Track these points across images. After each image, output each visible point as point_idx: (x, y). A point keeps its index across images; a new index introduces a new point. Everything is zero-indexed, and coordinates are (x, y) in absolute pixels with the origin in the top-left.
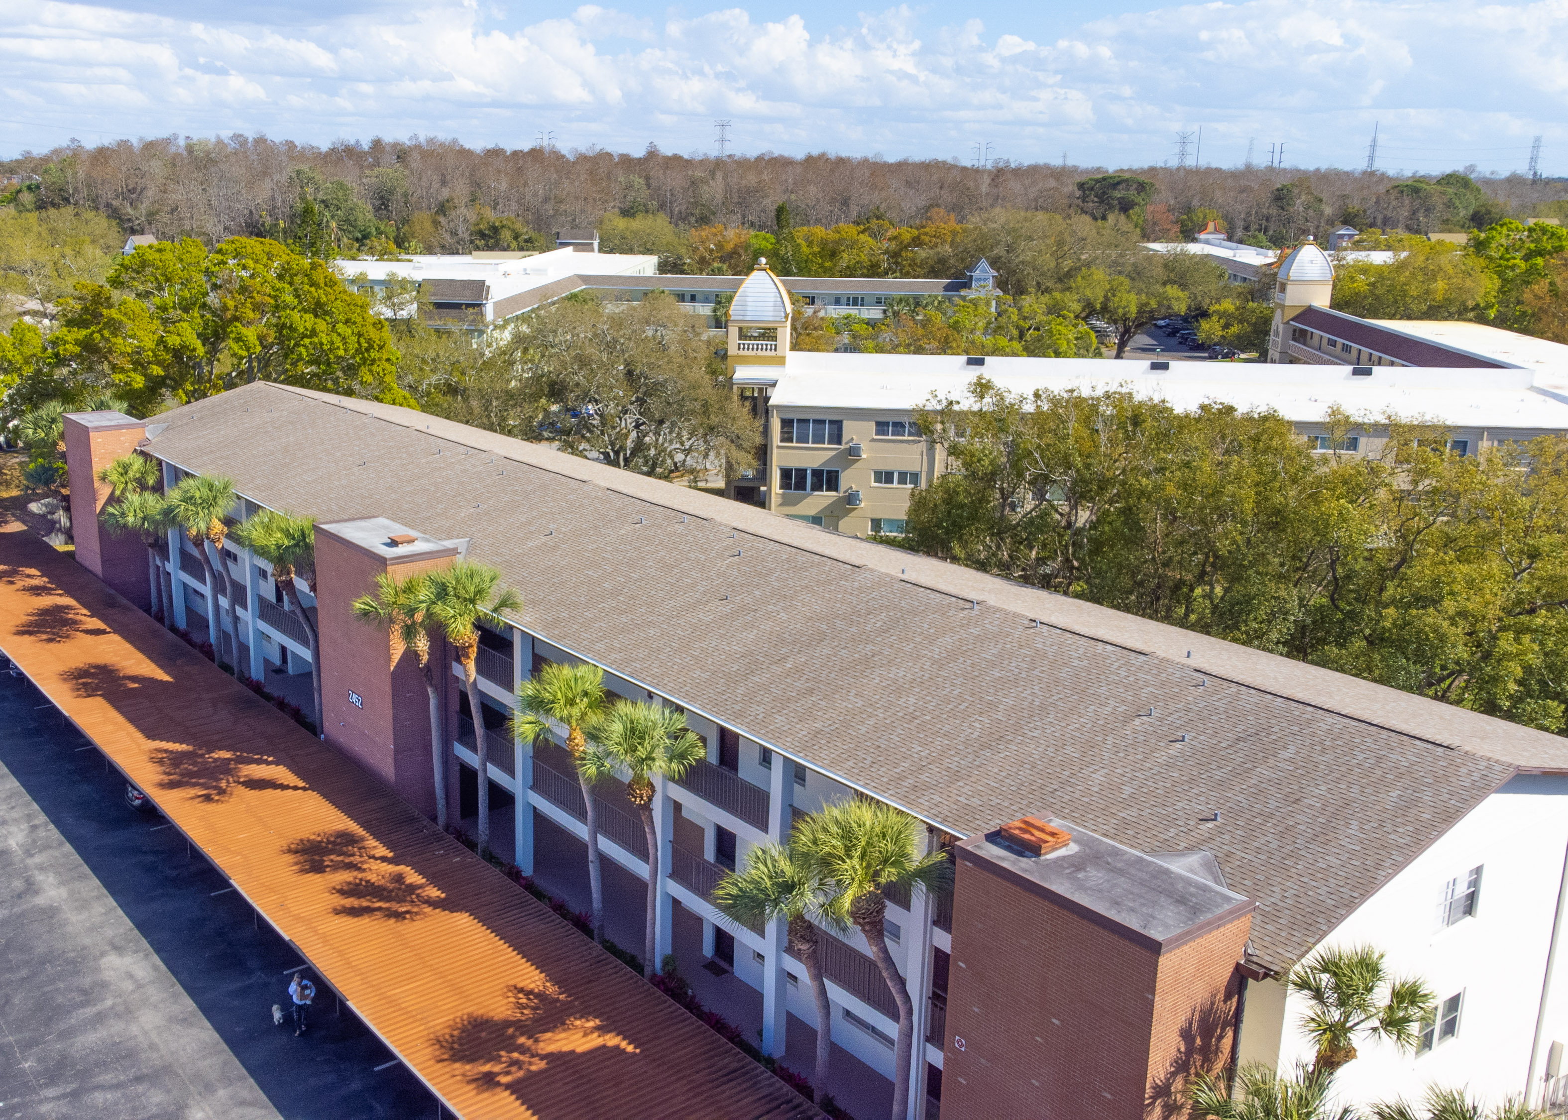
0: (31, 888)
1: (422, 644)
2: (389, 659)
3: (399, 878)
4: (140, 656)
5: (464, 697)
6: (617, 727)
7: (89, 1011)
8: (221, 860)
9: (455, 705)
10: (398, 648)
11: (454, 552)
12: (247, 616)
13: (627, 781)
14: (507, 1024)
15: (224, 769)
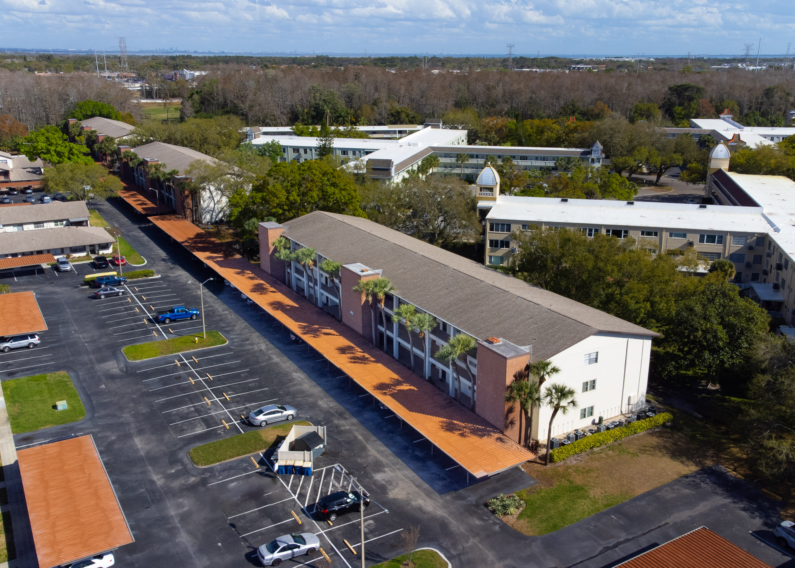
0: (270, 358)
1: (370, 299)
2: (361, 301)
3: (364, 356)
4: (288, 299)
5: (381, 313)
6: (416, 319)
7: (292, 384)
8: (321, 351)
9: (378, 315)
10: (364, 299)
11: (379, 274)
12: (318, 288)
13: (418, 332)
14: (389, 384)
15: (316, 330)
